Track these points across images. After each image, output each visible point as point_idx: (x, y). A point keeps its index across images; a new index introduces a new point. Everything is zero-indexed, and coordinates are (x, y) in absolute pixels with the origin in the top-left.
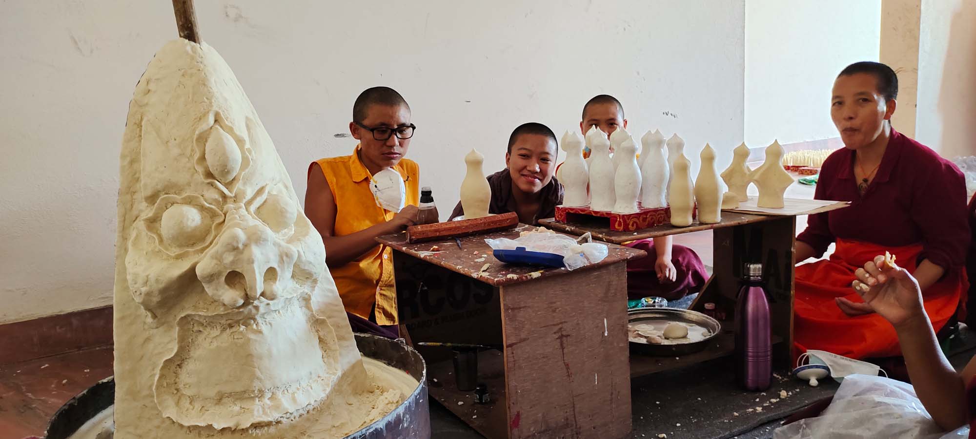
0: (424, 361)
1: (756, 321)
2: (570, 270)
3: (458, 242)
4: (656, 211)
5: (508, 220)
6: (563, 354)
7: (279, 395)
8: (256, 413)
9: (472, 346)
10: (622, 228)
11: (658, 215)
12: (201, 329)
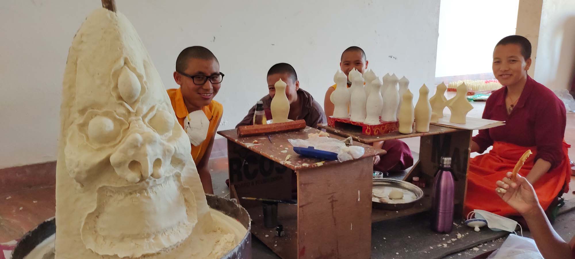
0: (249, 216)
1: (446, 191)
2: (340, 162)
3: (270, 137)
4: (391, 123)
5: (299, 124)
6: (333, 212)
7: (160, 236)
8: (145, 248)
9: (275, 201)
10: (369, 133)
11: (392, 126)
12: (112, 194)
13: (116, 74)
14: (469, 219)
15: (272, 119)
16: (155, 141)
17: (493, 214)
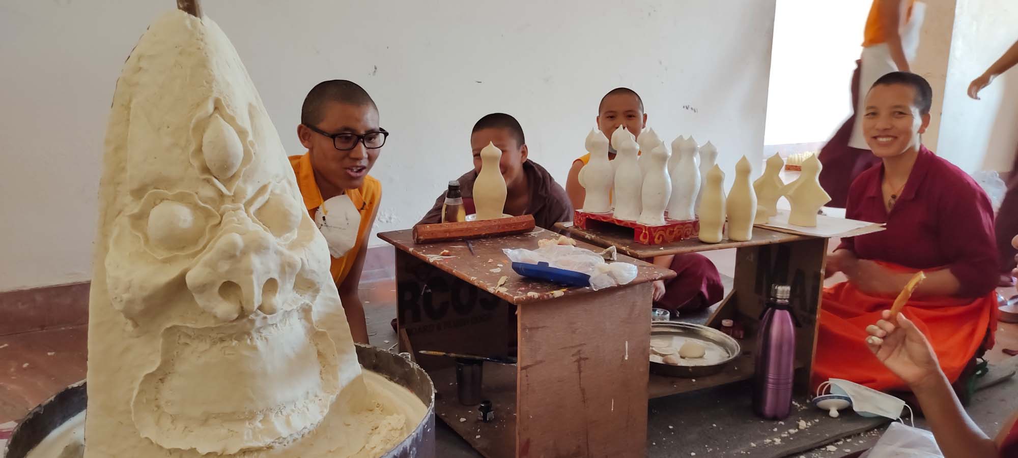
0: (432, 383)
1: (780, 347)
2: (595, 290)
3: (470, 245)
4: (683, 224)
5: (523, 223)
6: (580, 379)
7: (273, 417)
8: (245, 437)
9: (477, 358)
10: (647, 241)
11: (686, 228)
12: (188, 341)
13: (200, 127)
14: (819, 395)
15: (475, 213)
16: (267, 248)
17: (862, 387)
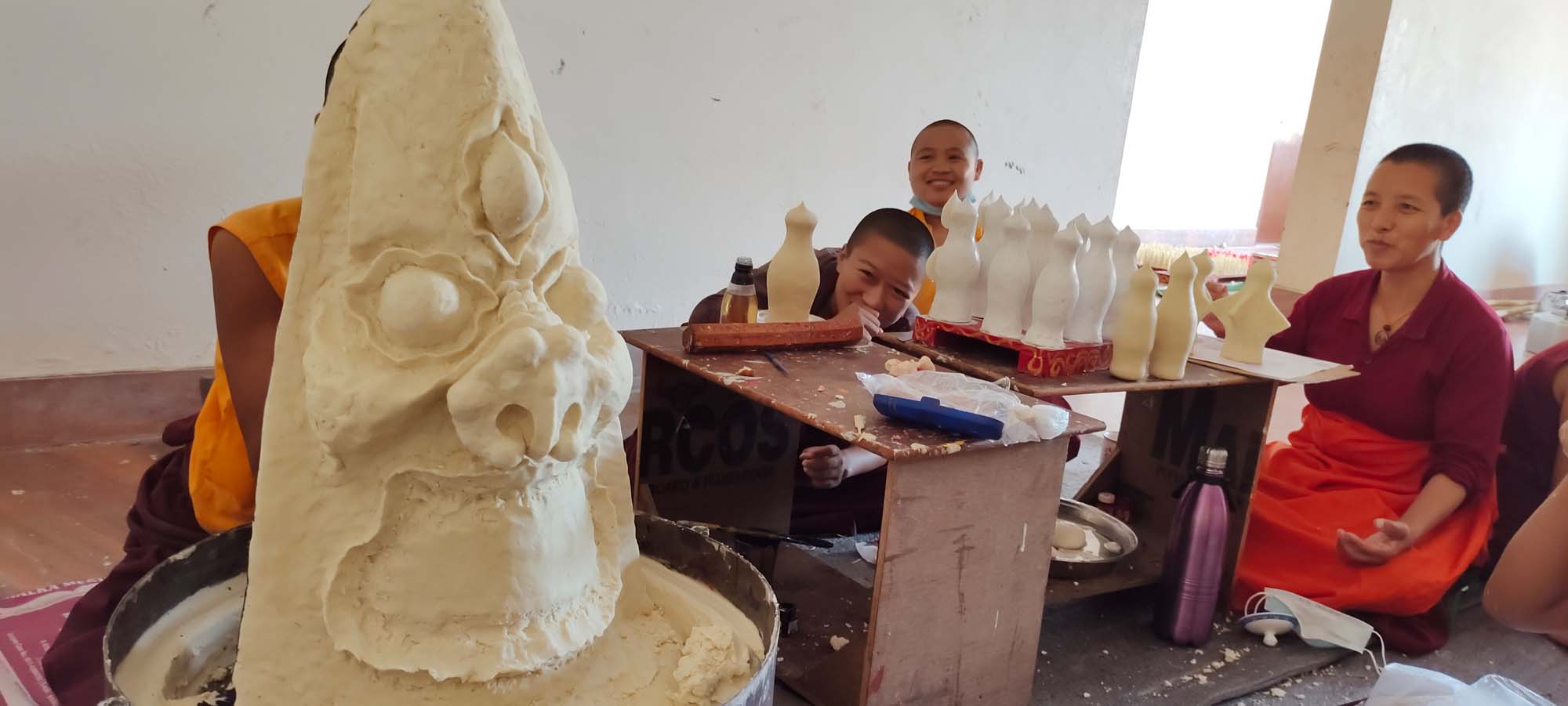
0: (764, 580)
2: (1006, 444)
3: (775, 361)
4: (1088, 349)
5: (846, 331)
6: (960, 577)
7: (542, 625)
8: (504, 655)
9: (772, 536)
10: (1039, 371)
11: (1092, 354)
12: (424, 497)
13: (480, 152)
14: (1249, 613)
15: (767, 308)
16: (574, 355)
17: (1313, 603)
